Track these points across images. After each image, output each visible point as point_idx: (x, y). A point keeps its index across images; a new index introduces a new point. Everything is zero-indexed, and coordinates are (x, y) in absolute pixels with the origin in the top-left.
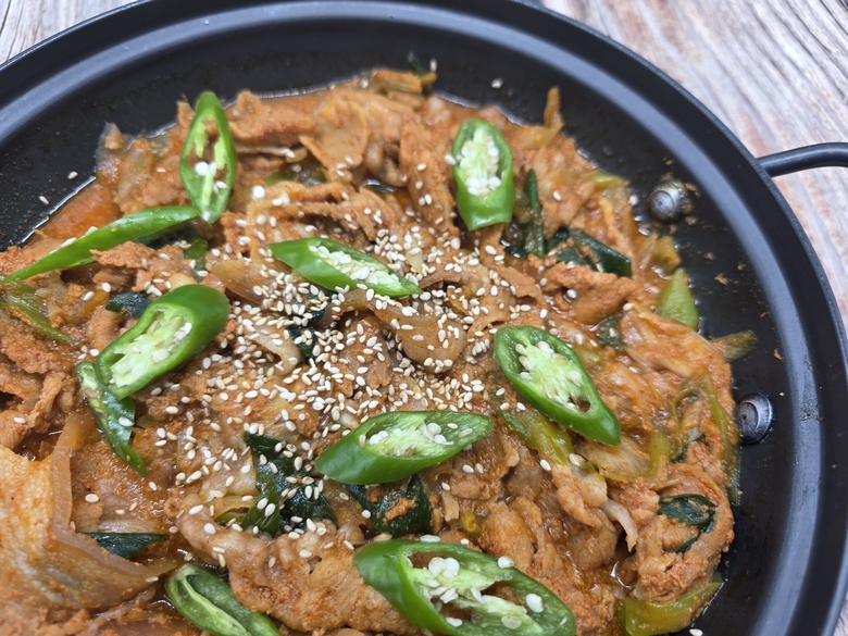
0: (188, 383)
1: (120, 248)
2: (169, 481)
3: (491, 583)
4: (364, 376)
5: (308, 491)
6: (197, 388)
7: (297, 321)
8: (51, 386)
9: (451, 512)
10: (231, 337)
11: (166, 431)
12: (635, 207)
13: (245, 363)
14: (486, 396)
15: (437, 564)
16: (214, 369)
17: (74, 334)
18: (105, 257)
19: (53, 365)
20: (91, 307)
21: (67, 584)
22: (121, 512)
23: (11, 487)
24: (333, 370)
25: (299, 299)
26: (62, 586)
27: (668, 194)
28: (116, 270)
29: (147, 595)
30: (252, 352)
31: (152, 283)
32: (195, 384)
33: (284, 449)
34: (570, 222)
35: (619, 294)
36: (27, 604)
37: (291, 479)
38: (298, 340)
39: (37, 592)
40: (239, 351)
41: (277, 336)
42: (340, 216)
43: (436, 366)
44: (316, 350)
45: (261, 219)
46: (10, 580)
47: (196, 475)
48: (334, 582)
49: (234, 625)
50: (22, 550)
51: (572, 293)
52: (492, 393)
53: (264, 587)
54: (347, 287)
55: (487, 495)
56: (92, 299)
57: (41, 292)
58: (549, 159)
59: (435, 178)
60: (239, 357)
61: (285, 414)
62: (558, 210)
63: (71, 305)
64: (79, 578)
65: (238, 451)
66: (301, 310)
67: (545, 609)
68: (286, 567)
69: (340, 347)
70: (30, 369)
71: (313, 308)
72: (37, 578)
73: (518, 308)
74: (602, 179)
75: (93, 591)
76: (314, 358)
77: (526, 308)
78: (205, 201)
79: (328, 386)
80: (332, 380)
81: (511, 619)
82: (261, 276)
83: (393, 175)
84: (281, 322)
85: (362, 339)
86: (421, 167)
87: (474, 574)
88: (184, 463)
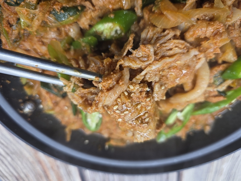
27: (29, 109)
62: (66, 103)
74: (51, 112)
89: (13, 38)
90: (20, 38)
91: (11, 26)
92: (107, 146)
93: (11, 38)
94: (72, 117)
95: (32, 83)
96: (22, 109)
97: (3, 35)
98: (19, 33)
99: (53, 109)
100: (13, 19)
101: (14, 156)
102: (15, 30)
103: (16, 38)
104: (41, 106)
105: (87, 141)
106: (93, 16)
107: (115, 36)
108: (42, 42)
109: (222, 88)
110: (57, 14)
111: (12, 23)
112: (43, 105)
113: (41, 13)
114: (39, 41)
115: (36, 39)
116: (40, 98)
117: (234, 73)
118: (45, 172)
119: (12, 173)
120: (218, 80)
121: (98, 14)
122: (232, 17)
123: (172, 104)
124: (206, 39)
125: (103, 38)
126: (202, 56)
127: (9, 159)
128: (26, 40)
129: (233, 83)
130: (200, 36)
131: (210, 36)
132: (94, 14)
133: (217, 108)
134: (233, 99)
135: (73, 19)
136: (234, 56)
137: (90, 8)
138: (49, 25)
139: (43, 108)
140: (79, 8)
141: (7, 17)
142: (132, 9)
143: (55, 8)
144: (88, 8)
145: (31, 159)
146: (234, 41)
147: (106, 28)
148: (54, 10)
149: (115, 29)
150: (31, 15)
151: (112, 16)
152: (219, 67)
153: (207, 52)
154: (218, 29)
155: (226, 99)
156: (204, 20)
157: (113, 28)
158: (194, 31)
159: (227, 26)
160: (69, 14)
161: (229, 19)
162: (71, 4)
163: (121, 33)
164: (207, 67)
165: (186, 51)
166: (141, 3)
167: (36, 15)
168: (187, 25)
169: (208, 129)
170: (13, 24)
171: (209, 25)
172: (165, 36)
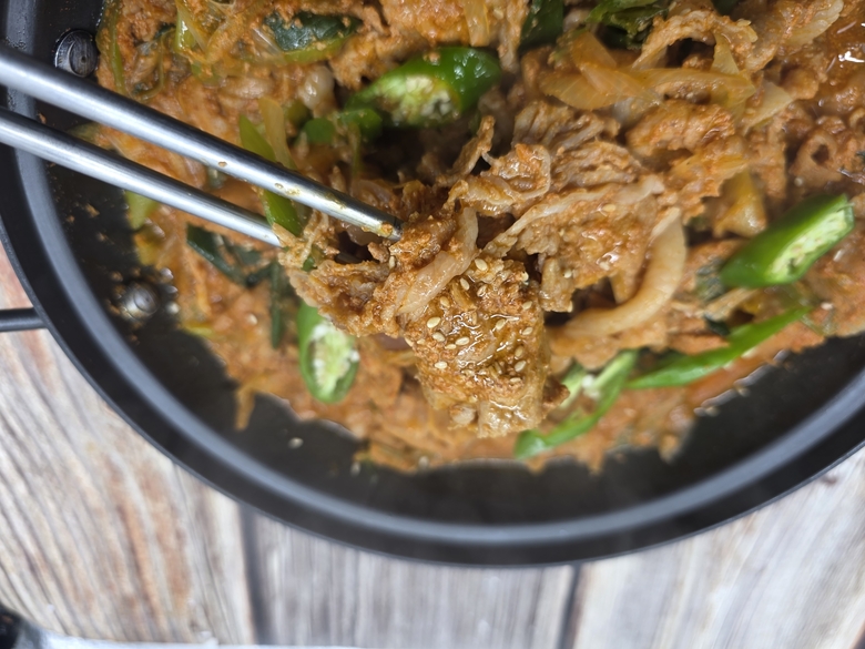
12: (174, 301)
27: (138, 307)
34: (242, 292)
58: (255, 358)
62: (254, 304)
74: (200, 331)
89: (135, 80)
90: (156, 84)
91: (139, 42)
92: (356, 468)
93: (130, 77)
94: (266, 351)
95: (159, 231)
96: (117, 303)
97: (109, 64)
98: (156, 68)
99: (208, 322)
100: (148, 25)
101: (38, 481)
102: (147, 56)
103: (144, 81)
104: (174, 308)
105: (297, 442)
106: (379, 52)
107: (433, 117)
108: (219, 105)
109: (720, 311)
110: (281, 26)
111: (141, 36)
112: (179, 304)
113: (240, 15)
114: (209, 101)
115: (200, 94)
116: (174, 282)
117: (753, 266)
118: (132, 550)
119: (20, 544)
120: (710, 287)
121: (393, 47)
122: (760, 106)
123: (571, 341)
124: (685, 153)
125: (397, 117)
126: (671, 198)
127: (21, 488)
128: (171, 94)
129: (751, 301)
130: (668, 142)
131: (696, 146)
132: (383, 48)
133: (699, 372)
134: (747, 348)
135: (325, 50)
136: (758, 218)
137: (373, 28)
138: (253, 55)
139: (177, 315)
140: (346, 22)
141: (132, 15)
142: (490, 50)
143: (278, 10)
144: (369, 27)
145: (95, 499)
146: (763, 177)
147: (410, 91)
148: (275, 15)
149: (434, 98)
150: (212, 17)
151: (434, 58)
152: (715, 246)
153: (684, 190)
154: (715, 126)
155: (726, 345)
156: (682, 99)
157: (430, 94)
158: (654, 127)
159: (746, 131)
160: (315, 35)
161: (751, 111)
162: (324, 9)
163: (450, 113)
164: (680, 240)
165: (632, 178)
166: (518, 35)
167: (223, 20)
168: (636, 110)
169: (670, 448)
170: (145, 40)
171: (693, 113)
172: (578, 130)
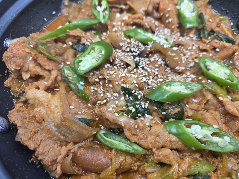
0: (102, 72)
1: (75, 30)
2: (94, 104)
3: (212, 133)
4: (157, 71)
5: (143, 106)
6: (104, 74)
7: (134, 54)
8: (54, 73)
9: (190, 113)
10: (114, 58)
11: (94, 88)
12: (232, 26)
13: (118, 67)
14: (196, 79)
15: (194, 127)
16: (108, 69)
17: (60, 59)
18: (72, 33)
19: (54, 68)
20: (65, 50)
21: (67, 133)
22: (80, 113)
23: (46, 102)
24: (148, 69)
25: (135, 46)
26: (66, 134)
28: (74, 37)
29: (91, 139)
30: (120, 64)
31: (87, 41)
32: (104, 72)
33: (135, 92)
34: (214, 29)
35: (233, 50)
36: (53, 140)
37: (137, 102)
38: (135, 60)
39: (57, 136)
40: (116, 63)
41: (129, 58)
42: (144, 23)
43: (180, 69)
44: (140, 63)
45: (119, 23)
46: (48, 132)
47: (105, 101)
48: (159, 132)
49: (126, 146)
50: (52, 122)
51: (217, 50)
52: (197, 78)
53: (135, 134)
54: (152, 42)
55: (200, 109)
56: (66, 47)
57: (49, 45)
58: (205, 11)
59: (173, 13)
60: (116, 65)
61: (135, 82)
62: (211, 25)
63: (59, 49)
64: (72, 131)
65: (119, 93)
66: (136, 50)
67: (231, 141)
68: (141, 128)
69: (148, 62)
70: (47, 68)
71: (140, 50)
72: (57, 131)
73: (202, 53)
74: (222, 17)
75: (75, 136)
76: (140, 66)
77: (204, 53)
78: (101, 17)
79: (147, 74)
80: (148, 72)
81: (222, 143)
82: (122, 40)
83: (156, 14)
84: (130, 54)
85: (157, 59)
86: (169, 9)
87: (206, 130)
88: (100, 98)
99: (221, 20)
139: (231, 22)
